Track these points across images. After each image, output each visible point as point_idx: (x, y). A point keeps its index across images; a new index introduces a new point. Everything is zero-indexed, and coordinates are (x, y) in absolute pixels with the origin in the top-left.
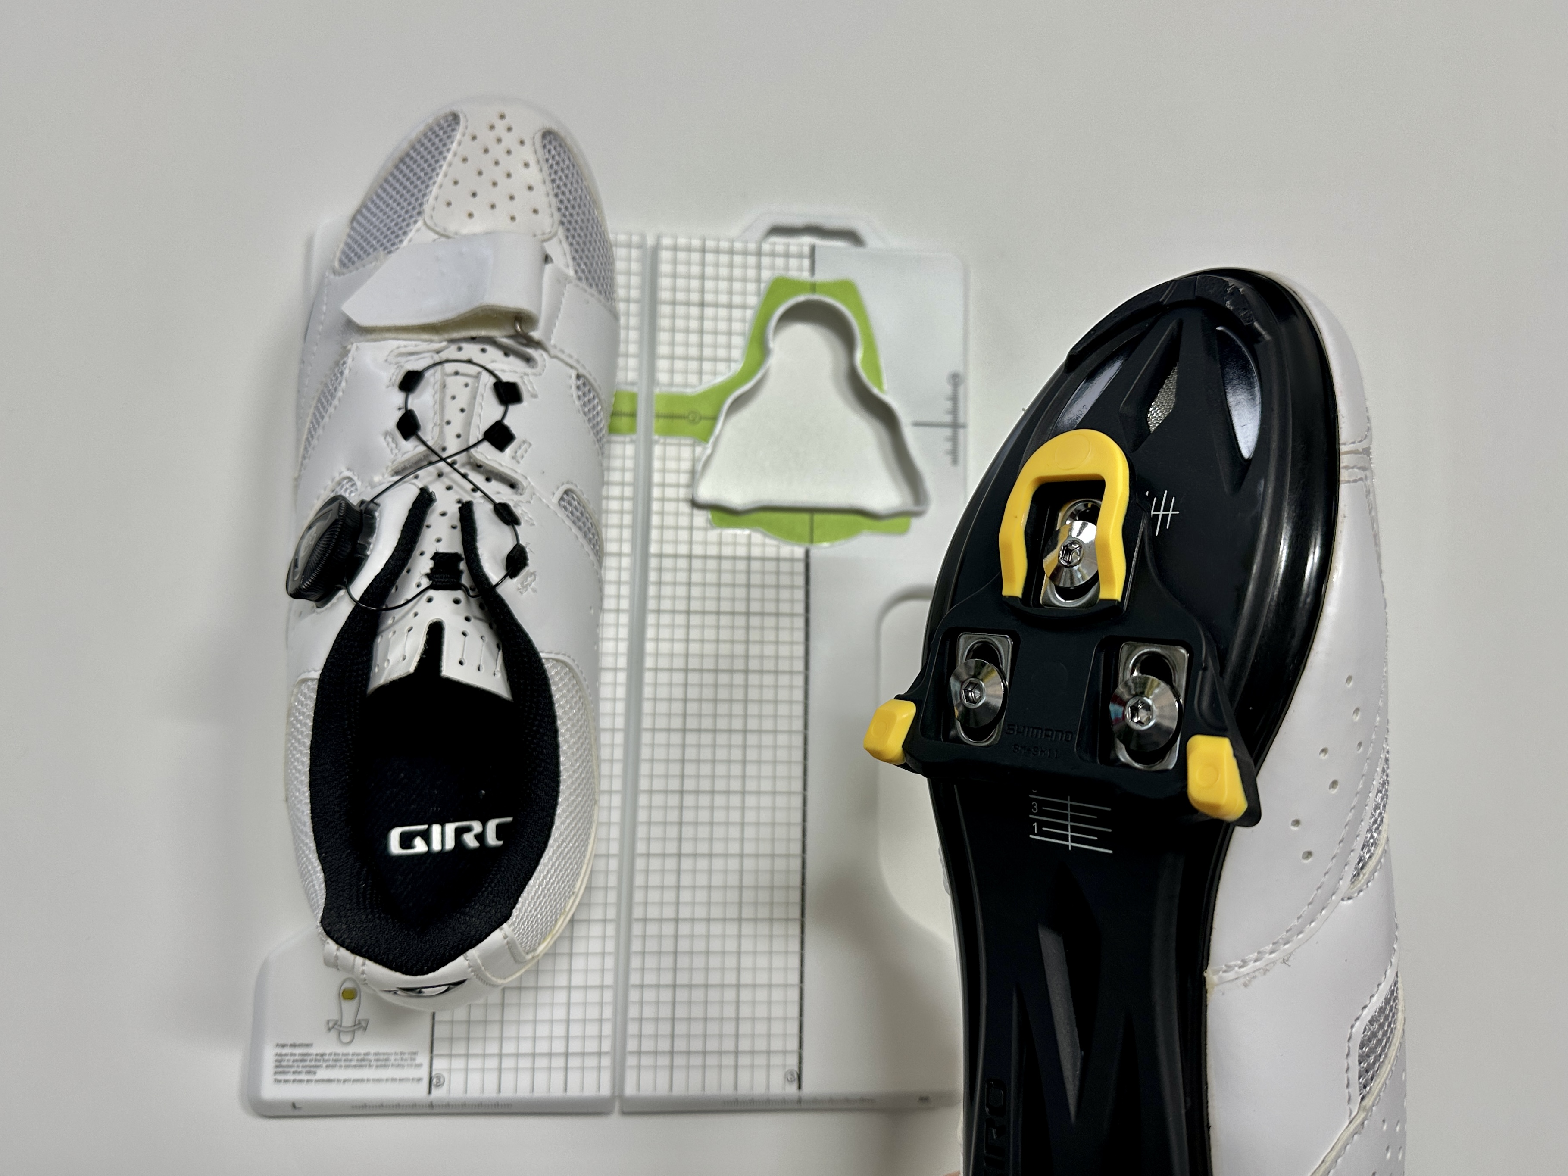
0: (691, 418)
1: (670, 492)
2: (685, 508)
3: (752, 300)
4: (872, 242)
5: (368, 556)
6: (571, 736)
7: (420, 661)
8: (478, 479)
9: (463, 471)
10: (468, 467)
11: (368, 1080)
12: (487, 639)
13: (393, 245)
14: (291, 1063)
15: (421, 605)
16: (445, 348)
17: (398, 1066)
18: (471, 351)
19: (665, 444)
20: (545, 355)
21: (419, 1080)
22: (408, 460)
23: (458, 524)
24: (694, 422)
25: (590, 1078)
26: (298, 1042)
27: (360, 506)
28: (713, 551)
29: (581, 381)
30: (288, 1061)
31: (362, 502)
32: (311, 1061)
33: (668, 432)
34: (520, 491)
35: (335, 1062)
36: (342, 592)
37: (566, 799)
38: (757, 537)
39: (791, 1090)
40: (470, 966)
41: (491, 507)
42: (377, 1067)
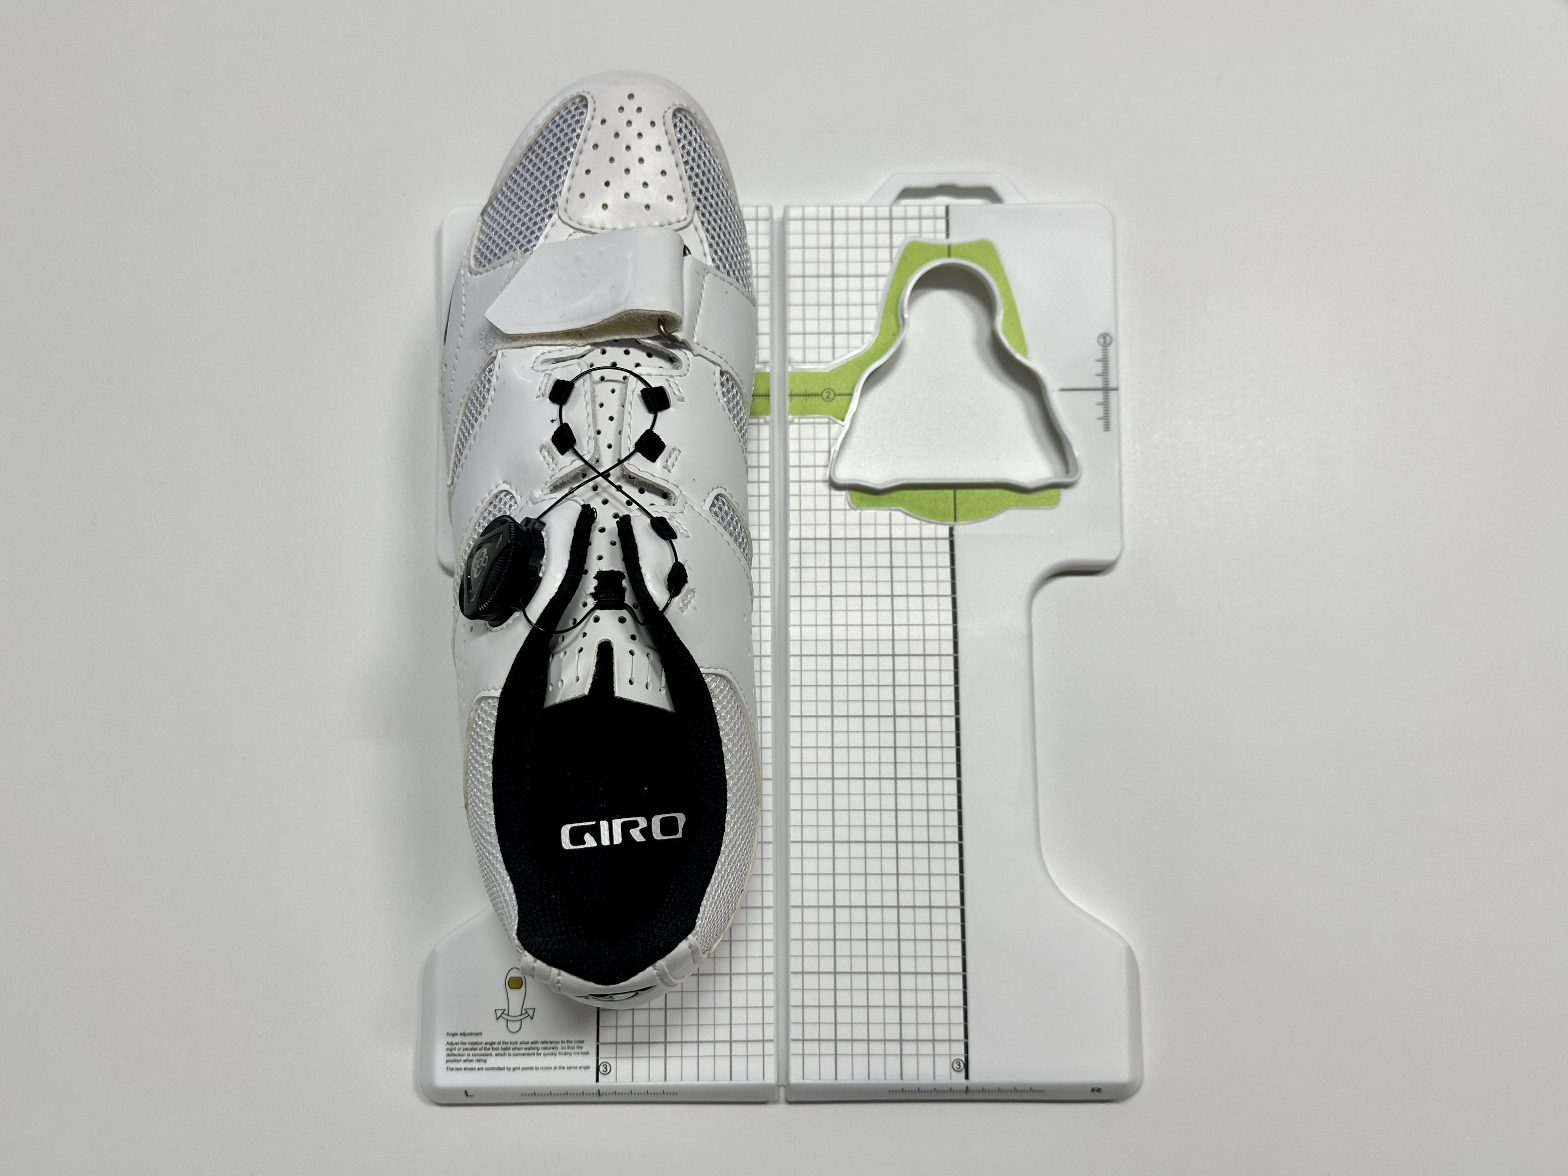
0: (825, 395)
1: (807, 474)
2: (824, 489)
3: (885, 268)
4: (1010, 198)
5: (541, 579)
6: (734, 745)
7: (593, 684)
8: (633, 492)
9: (617, 484)
10: (623, 480)
11: (537, 1068)
12: (652, 657)
13: (530, 241)
14: (461, 1052)
15: (590, 626)
16: (590, 351)
17: (565, 1054)
18: (615, 354)
19: (799, 424)
20: (688, 352)
21: (587, 1068)
22: (567, 475)
23: (616, 539)
24: (828, 399)
25: (755, 1065)
26: (467, 1032)
27: (526, 525)
28: (854, 532)
29: (725, 377)
30: (459, 1049)
31: (528, 520)
32: (481, 1049)
33: (802, 412)
34: (672, 501)
35: (505, 1048)
36: (517, 614)
37: (733, 806)
38: (898, 516)
39: (959, 1079)
40: (658, 975)
41: (648, 521)
42: (545, 1055)
